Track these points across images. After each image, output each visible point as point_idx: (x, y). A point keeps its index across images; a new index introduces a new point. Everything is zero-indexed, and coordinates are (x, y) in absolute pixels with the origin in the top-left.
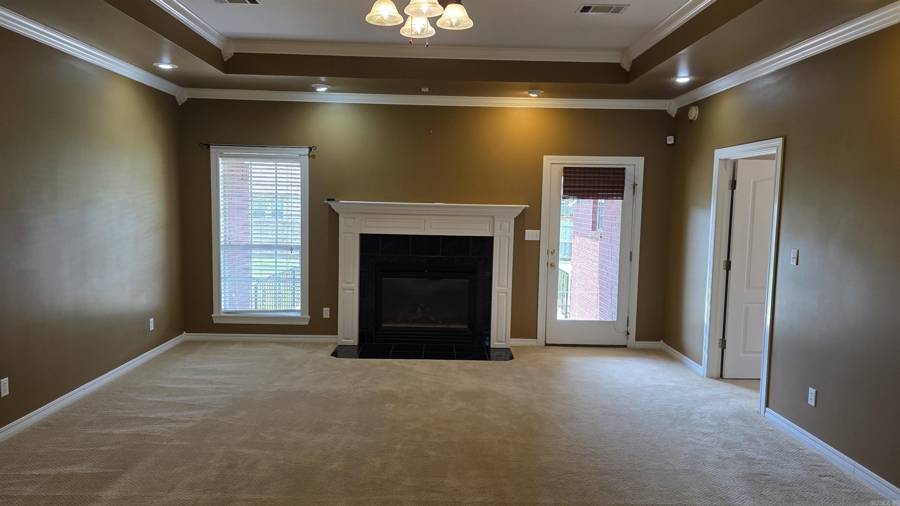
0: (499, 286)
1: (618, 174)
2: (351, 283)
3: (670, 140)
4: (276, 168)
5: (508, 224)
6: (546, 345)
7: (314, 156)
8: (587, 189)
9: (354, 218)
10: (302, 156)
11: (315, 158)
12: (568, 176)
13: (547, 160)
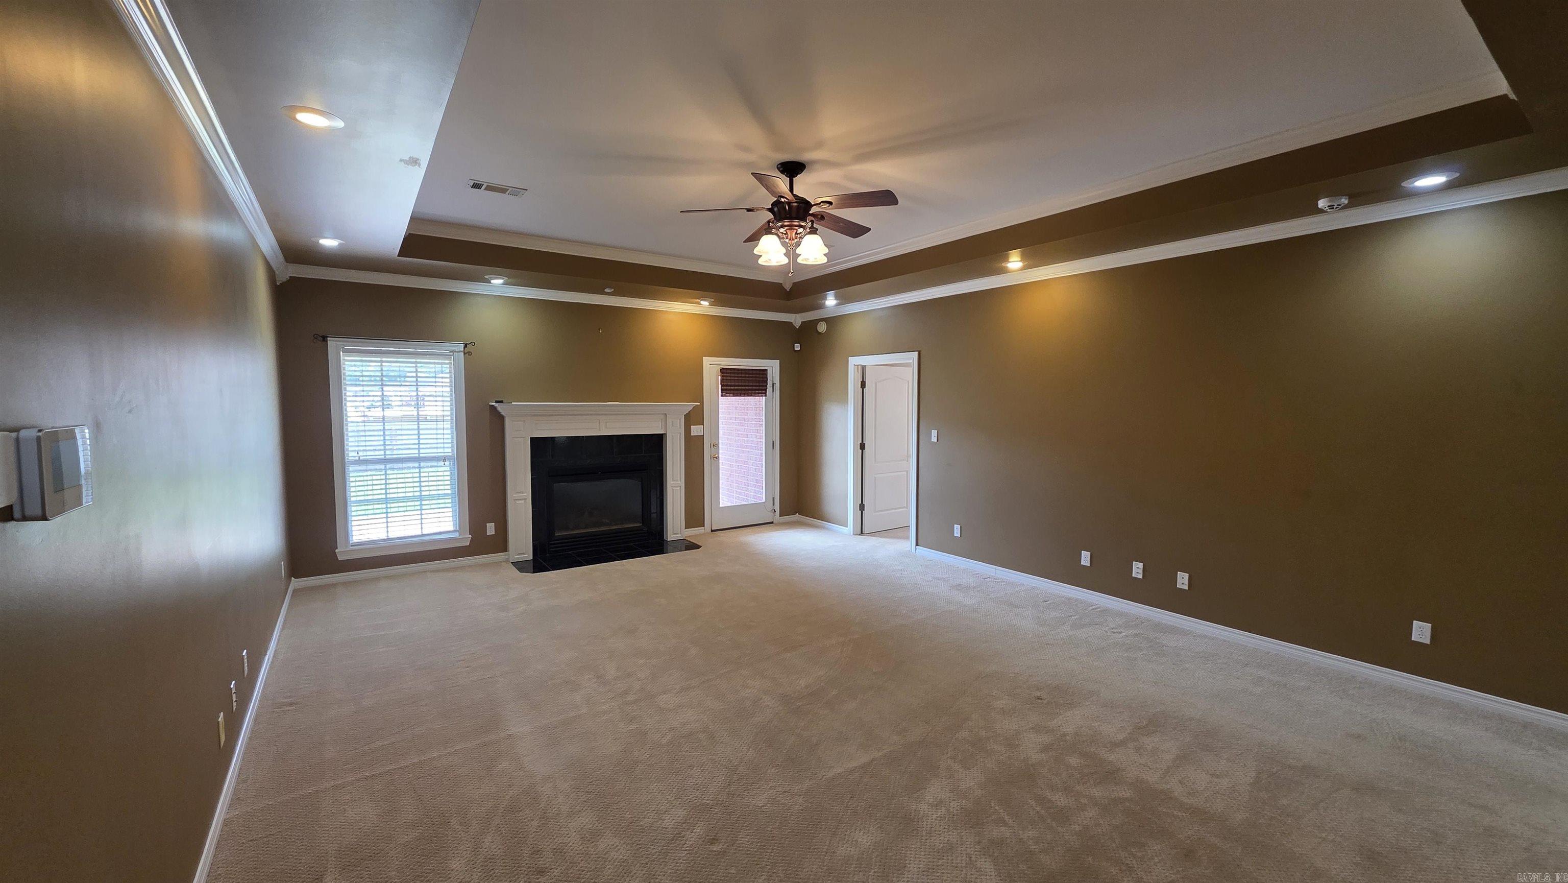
0: (673, 480)
1: (763, 374)
2: (523, 493)
3: (797, 347)
4: (416, 366)
5: (679, 421)
6: (712, 531)
7: (470, 353)
8: (744, 388)
9: (525, 421)
10: (456, 353)
11: (471, 355)
12: (725, 376)
13: (707, 361)
